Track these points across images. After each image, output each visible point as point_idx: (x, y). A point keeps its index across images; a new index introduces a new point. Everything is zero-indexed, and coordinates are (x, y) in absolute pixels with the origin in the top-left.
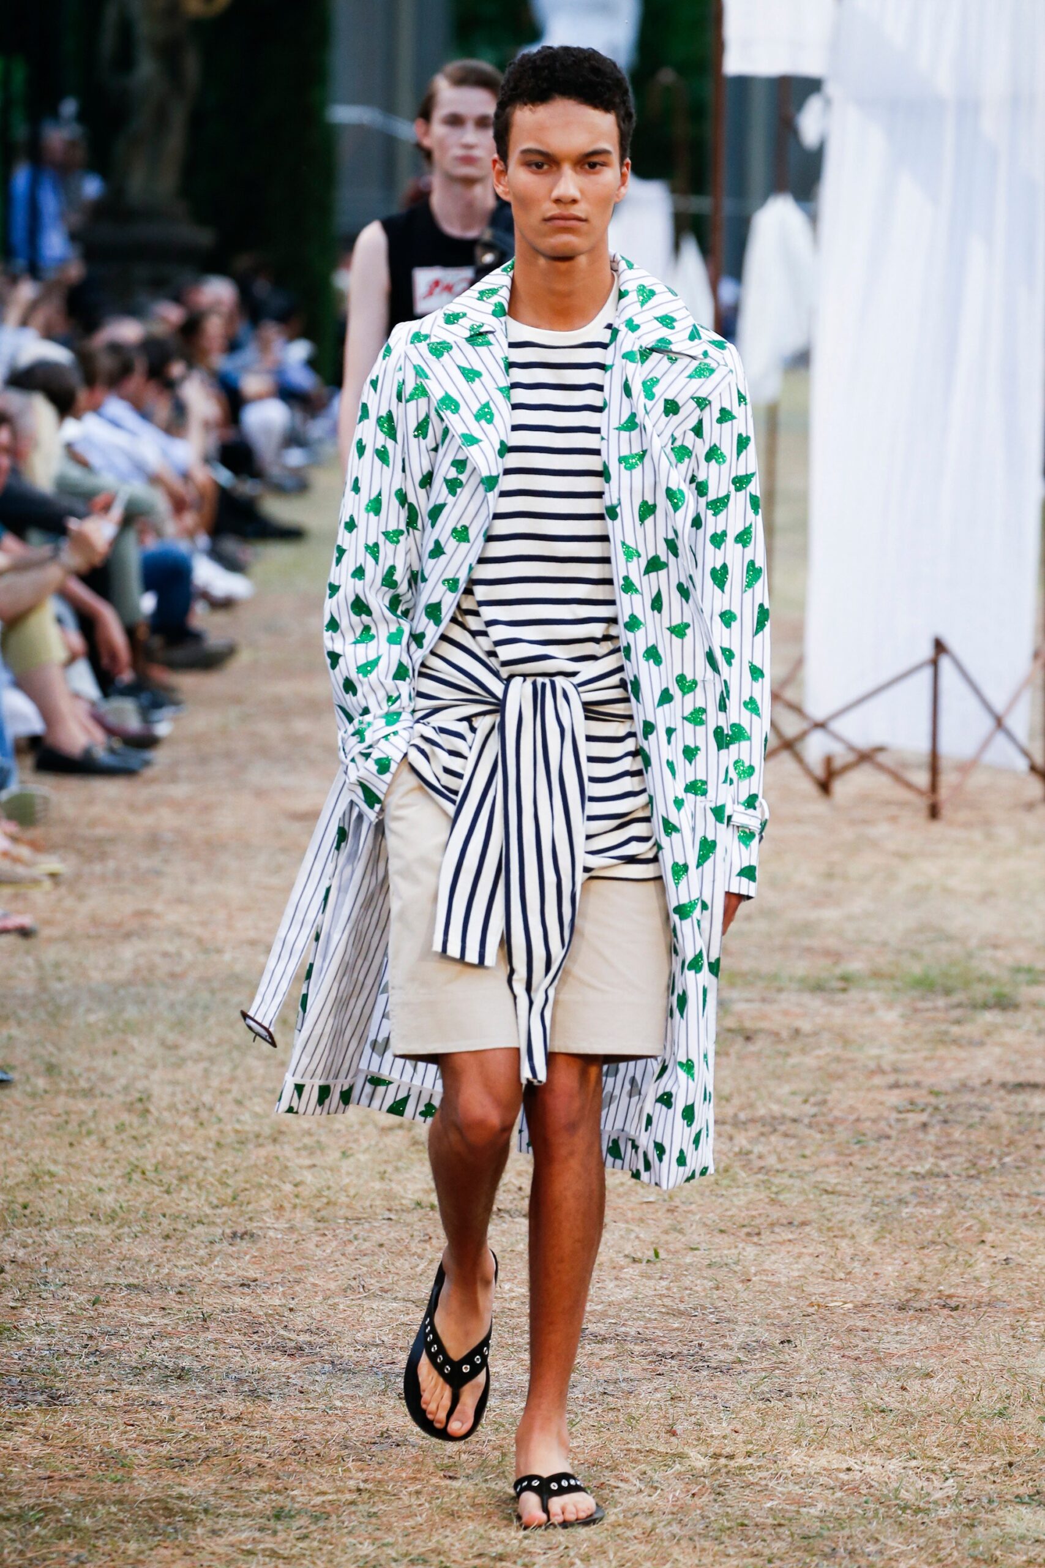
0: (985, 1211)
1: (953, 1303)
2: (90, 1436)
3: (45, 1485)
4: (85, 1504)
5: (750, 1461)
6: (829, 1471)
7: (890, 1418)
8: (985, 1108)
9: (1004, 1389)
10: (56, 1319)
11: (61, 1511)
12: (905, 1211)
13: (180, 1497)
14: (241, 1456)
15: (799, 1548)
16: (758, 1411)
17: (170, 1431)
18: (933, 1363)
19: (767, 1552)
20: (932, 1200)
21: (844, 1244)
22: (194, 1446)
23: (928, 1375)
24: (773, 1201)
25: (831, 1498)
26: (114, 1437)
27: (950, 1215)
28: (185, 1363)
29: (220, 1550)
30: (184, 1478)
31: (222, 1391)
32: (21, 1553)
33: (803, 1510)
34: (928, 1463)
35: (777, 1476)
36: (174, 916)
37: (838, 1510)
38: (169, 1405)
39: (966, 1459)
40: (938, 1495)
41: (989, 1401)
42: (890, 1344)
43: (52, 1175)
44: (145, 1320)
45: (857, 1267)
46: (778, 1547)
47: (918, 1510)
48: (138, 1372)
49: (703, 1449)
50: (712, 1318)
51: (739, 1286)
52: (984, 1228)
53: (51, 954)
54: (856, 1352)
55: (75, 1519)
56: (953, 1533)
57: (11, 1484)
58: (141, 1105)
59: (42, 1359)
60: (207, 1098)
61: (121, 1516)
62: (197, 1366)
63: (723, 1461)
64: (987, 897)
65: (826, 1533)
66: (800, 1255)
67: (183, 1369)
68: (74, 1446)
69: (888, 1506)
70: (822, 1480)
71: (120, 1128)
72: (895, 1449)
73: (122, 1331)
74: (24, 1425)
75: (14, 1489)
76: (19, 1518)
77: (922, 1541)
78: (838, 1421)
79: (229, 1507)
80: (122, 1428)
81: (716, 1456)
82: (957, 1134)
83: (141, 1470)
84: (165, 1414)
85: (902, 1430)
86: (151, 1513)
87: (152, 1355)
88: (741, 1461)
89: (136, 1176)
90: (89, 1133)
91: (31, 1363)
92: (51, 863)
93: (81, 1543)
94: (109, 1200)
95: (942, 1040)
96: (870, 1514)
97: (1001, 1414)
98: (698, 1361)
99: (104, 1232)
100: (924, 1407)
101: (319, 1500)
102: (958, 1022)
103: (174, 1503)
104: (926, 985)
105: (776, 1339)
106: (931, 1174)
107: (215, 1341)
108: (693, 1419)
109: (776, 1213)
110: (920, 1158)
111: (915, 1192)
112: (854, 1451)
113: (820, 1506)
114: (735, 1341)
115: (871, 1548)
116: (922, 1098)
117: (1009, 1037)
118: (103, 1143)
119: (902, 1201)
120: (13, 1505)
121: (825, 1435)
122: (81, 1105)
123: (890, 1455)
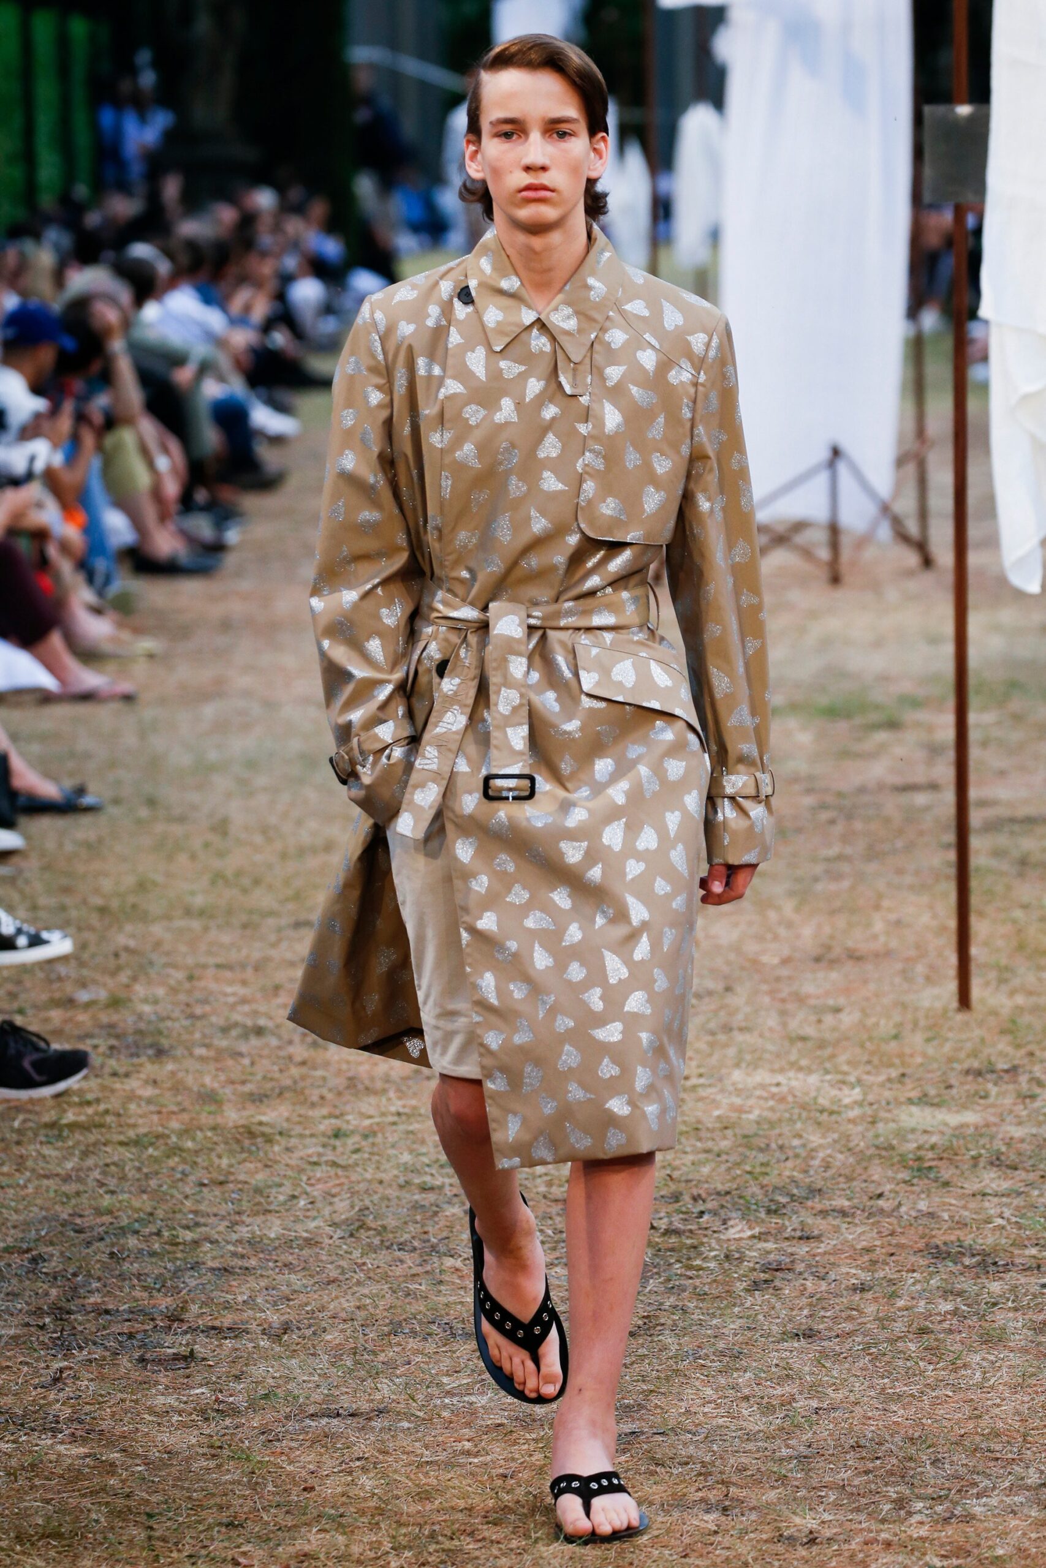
0: (881, 883)
1: (857, 954)
2: (190, 1080)
3: (155, 1118)
4: (186, 1131)
6: (762, 1086)
7: (810, 1044)
8: (879, 806)
9: (897, 1018)
10: (161, 992)
11: (169, 1137)
12: (819, 887)
13: (261, 1123)
14: (307, 1092)
15: (740, 1145)
17: (251, 1074)
18: (842, 1001)
19: (715, 1149)
20: (838, 877)
21: (772, 915)
22: (269, 1085)
23: (838, 1010)
25: (765, 1106)
26: (207, 1080)
27: (853, 888)
28: (262, 1022)
29: (293, 1162)
30: (263, 1108)
32: (139, 1169)
33: (744, 1116)
35: (722, 1091)
36: (244, 681)
37: (771, 1115)
38: (249, 1054)
39: (868, 1073)
40: (847, 1101)
41: (886, 1027)
42: (809, 988)
43: (154, 882)
44: (229, 990)
45: (782, 931)
46: (725, 1144)
47: (832, 1113)
48: (225, 1030)
52: (880, 897)
53: (148, 713)
54: (783, 995)
55: (180, 1143)
56: (860, 1128)
57: (130, 1117)
58: (221, 827)
59: (149, 1022)
60: (273, 820)
61: (215, 1139)
64: (878, 644)
65: (761, 1133)
66: (737, 925)
67: (260, 1027)
68: (177, 1087)
69: (809, 1111)
70: (758, 1093)
71: (207, 845)
72: (814, 1067)
73: (212, 999)
74: (138, 1072)
75: (132, 1121)
76: (136, 1143)
77: (836, 1136)
78: (769, 1047)
79: (298, 1130)
80: (214, 1073)
82: (858, 825)
83: (229, 1105)
84: (246, 1061)
85: (819, 1053)
86: (238, 1136)
87: (236, 1017)
88: (694, 1081)
89: (220, 882)
90: (183, 850)
91: (142, 1026)
92: (147, 644)
93: (184, 1161)
94: (199, 901)
95: (845, 754)
96: (795, 1117)
97: (896, 1037)
99: (196, 924)
100: (835, 1035)
101: (367, 1122)
102: (858, 740)
103: (255, 1129)
104: (832, 713)
105: (719, 986)
106: (840, 858)
110: (829, 845)
111: (827, 872)
112: (782, 1070)
113: (757, 1112)
115: (796, 1142)
116: (829, 799)
117: (899, 751)
118: (193, 857)
119: (816, 879)
120: (131, 1134)
121: (760, 1059)
122: (177, 830)
123: (809, 1071)
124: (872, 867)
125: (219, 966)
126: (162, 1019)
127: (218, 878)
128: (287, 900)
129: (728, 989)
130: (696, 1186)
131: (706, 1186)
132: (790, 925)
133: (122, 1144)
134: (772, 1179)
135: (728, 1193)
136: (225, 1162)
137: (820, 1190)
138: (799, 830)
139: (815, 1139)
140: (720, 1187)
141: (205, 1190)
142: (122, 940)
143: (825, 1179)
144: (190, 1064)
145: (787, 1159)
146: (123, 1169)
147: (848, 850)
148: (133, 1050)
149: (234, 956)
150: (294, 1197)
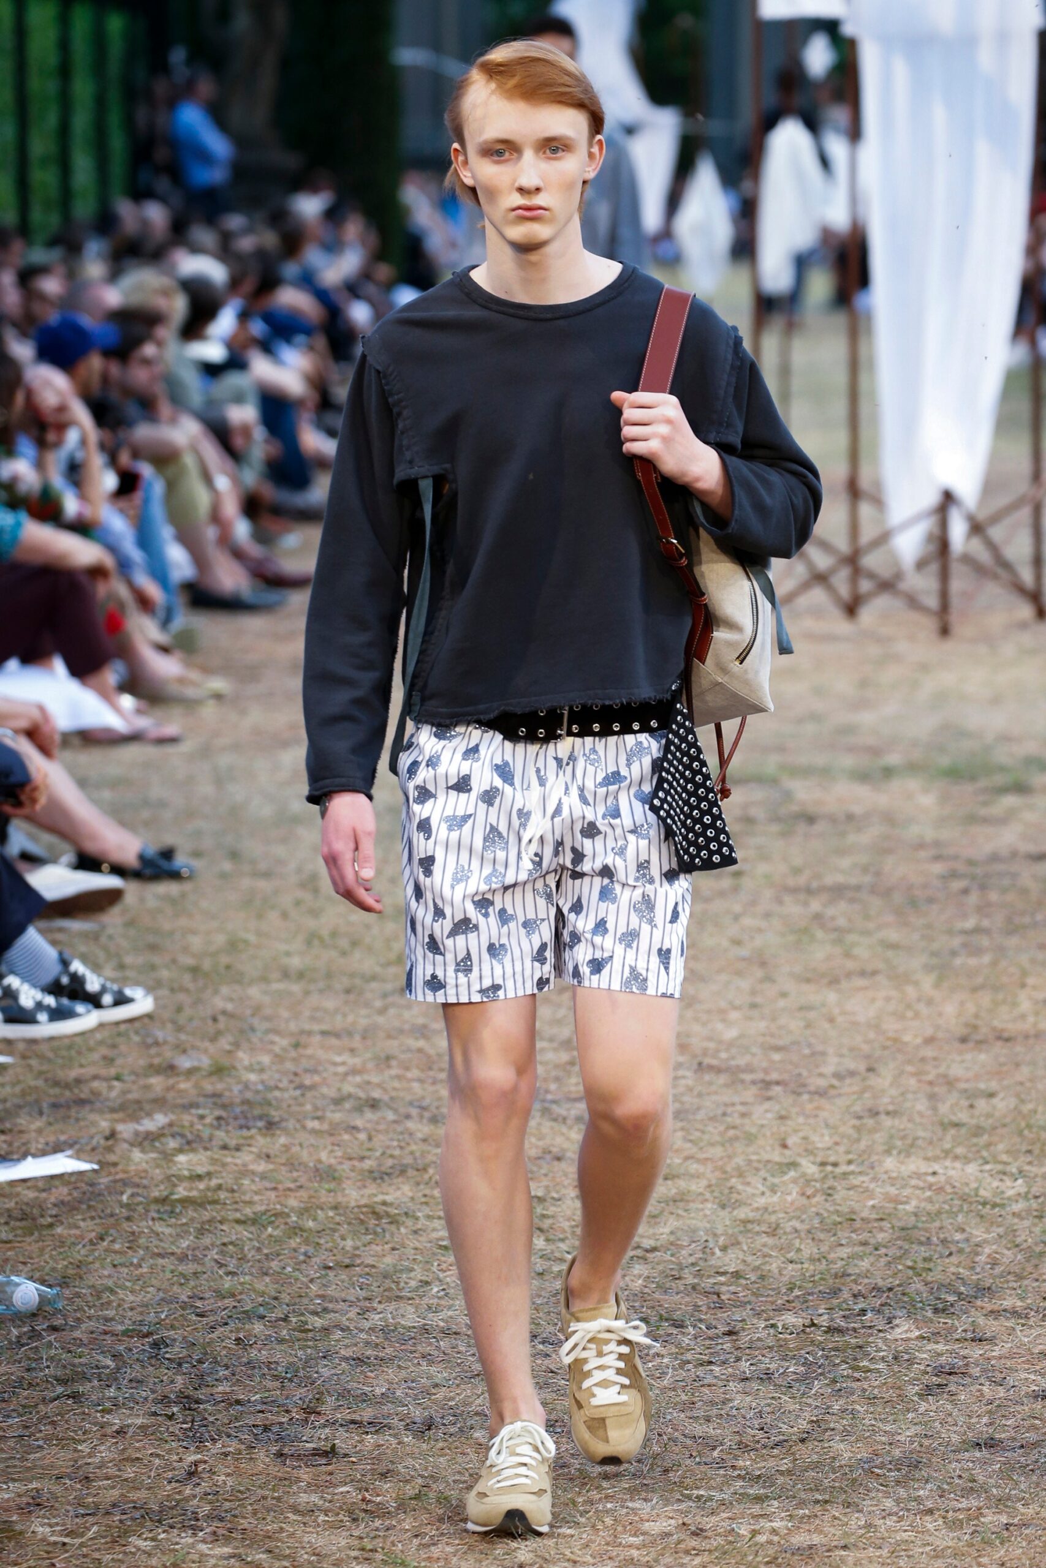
0: (1024, 959)
1: (1006, 1035)
2: (305, 1155)
3: (272, 1195)
4: (307, 1210)
5: (852, 1168)
6: (918, 1175)
7: (963, 1131)
8: (1014, 876)
10: (266, 1059)
11: (288, 1216)
12: (958, 961)
13: (384, 1203)
15: (898, 1238)
16: (854, 1127)
17: (369, 1150)
18: (994, 1085)
19: (872, 1241)
20: (978, 951)
22: (389, 1162)
23: (992, 1095)
24: (848, 955)
25: (923, 1197)
26: (324, 1156)
27: (994, 963)
28: (376, 1094)
30: (385, 1187)
31: (408, 1117)
32: (259, 1249)
33: (901, 1207)
34: (1000, 1167)
35: (874, 1179)
37: (929, 1207)
38: (365, 1128)
39: (1030, 1163)
40: (1011, 1193)
42: (956, 1071)
43: (246, 942)
44: (338, 1059)
45: (922, 1008)
46: (881, 1237)
47: (994, 1206)
48: (338, 1101)
49: (811, 1158)
50: (807, 1051)
51: (827, 1026)
52: (1024, 973)
53: (222, 760)
54: (930, 1077)
55: (300, 1222)
56: (1026, 1223)
57: (244, 1193)
59: (257, 1092)
61: (338, 1219)
62: (386, 1098)
63: (829, 1168)
64: (996, 700)
65: (920, 1225)
66: (873, 1000)
67: (374, 1099)
68: (292, 1164)
69: (971, 1203)
70: (914, 1182)
71: (298, 903)
72: (971, 1156)
73: (321, 1068)
74: (249, 1145)
75: (247, 1198)
76: (254, 1222)
77: (1001, 1230)
78: (921, 1134)
80: (330, 1148)
81: (823, 1164)
82: (993, 896)
83: (349, 1182)
84: (362, 1136)
85: (975, 1140)
86: (362, 1217)
87: (348, 1088)
88: (844, 1168)
89: (316, 942)
90: (273, 907)
91: (249, 1095)
92: (215, 684)
93: (307, 1242)
94: (296, 962)
95: (972, 819)
96: (956, 1209)
98: (797, 1087)
99: (296, 988)
100: (990, 1121)
102: (985, 804)
103: (379, 1209)
104: (955, 774)
105: (862, 1067)
106: (978, 930)
107: (399, 1077)
108: (801, 1134)
109: (850, 965)
110: (964, 916)
111: (965, 945)
112: (936, 1159)
113: (914, 1203)
114: (828, 1070)
115: (958, 1236)
116: (961, 867)
117: (1029, 816)
118: (285, 915)
119: (954, 953)
120: (248, 1211)
121: (912, 1145)
122: (262, 884)
123: (967, 1160)
124: (1013, 941)
125: (324, 1033)
126: (270, 1089)
127: (312, 938)
128: (389, 964)
129: (870, 1070)
130: (855, 1282)
131: (866, 1281)
132: (930, 1002)
133: (238, 1222)
134: (935, 1276)
135: (890, 1289)
136: (349, 1244)
137: (989, 1288)
138: (931, 900)
139: (979, 1233)
140: (880, 1283)
141: (331, 1274)
142: (219, 1003)
143: (994, 1277)
144: (302, 1136)
145: (951, 1254)
146: (242, 1250)
147: (986, 923)
148: (242, 1122)
149: (339, 1023)
150: (427, 1283)
